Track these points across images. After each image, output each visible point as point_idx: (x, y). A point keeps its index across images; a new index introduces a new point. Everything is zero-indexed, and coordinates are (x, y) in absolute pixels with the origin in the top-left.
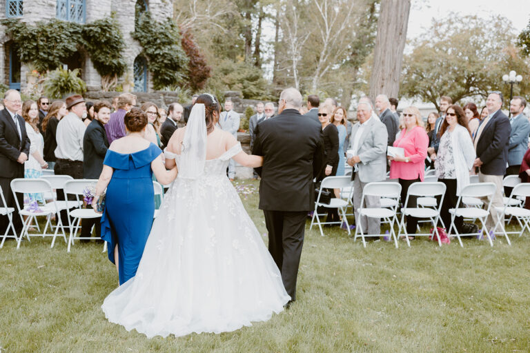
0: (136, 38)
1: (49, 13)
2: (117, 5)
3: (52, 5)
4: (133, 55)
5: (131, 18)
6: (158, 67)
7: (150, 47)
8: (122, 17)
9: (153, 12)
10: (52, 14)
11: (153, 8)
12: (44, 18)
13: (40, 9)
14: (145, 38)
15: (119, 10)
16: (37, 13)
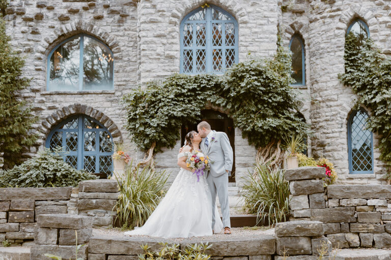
0: (346, 84)
1: (167, 68)
2: (319, 40)
3: (171, 58)
4: (344, 109)
5: (339, 53)
6: (379, 124)
7: (367, 93)
8: (326, 54)
9: (374, 38)
10: (173, 68)
11: (374, 31)
12: (158, 76)
13: (154, 65)
14: (358, 80)
15: (322, 45)
16: (149, 71)
